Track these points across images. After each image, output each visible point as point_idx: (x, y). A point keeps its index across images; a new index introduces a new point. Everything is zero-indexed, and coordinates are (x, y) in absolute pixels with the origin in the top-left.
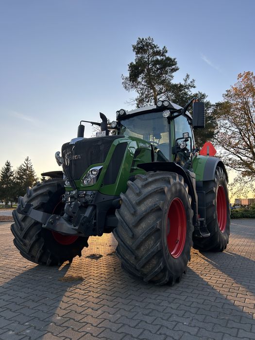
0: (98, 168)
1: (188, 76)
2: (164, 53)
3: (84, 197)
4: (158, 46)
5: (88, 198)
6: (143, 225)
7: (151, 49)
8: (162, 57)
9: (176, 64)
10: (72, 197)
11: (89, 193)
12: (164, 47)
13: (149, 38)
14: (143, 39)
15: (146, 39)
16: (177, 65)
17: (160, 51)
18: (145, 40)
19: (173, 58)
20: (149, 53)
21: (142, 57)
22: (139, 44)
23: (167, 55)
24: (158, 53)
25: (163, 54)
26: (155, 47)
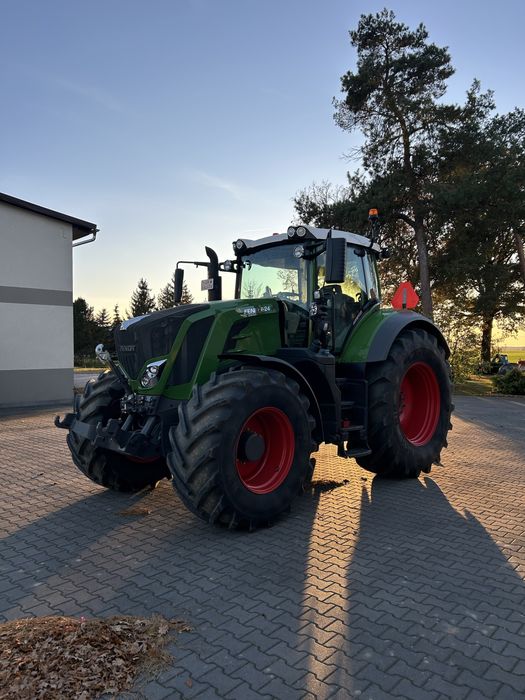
0: (159, 363)
1: (476, 83)
2: (420, 38)
3: (143, 404)
4: (405, 26)
5: (147, 406)
6: (196, 452)
7: (390, 34)
8: (416, 50)
9: (447, 59)
10: (129, 403)
11: (149, 399)
12: (421, 25)
13: (384, 14)
14: (370, 17)
15: (378, 16)
16: (451, 63)
17: (411, 37)
18: (375, 17)
19: (440, 46)
20: (387, 44)
21: (372, 55)
22: (363, 28)
23: (428, 42)
24: (408, 41)
25: (417, 42)
26: (400, 28)
